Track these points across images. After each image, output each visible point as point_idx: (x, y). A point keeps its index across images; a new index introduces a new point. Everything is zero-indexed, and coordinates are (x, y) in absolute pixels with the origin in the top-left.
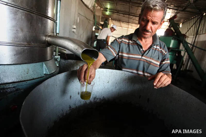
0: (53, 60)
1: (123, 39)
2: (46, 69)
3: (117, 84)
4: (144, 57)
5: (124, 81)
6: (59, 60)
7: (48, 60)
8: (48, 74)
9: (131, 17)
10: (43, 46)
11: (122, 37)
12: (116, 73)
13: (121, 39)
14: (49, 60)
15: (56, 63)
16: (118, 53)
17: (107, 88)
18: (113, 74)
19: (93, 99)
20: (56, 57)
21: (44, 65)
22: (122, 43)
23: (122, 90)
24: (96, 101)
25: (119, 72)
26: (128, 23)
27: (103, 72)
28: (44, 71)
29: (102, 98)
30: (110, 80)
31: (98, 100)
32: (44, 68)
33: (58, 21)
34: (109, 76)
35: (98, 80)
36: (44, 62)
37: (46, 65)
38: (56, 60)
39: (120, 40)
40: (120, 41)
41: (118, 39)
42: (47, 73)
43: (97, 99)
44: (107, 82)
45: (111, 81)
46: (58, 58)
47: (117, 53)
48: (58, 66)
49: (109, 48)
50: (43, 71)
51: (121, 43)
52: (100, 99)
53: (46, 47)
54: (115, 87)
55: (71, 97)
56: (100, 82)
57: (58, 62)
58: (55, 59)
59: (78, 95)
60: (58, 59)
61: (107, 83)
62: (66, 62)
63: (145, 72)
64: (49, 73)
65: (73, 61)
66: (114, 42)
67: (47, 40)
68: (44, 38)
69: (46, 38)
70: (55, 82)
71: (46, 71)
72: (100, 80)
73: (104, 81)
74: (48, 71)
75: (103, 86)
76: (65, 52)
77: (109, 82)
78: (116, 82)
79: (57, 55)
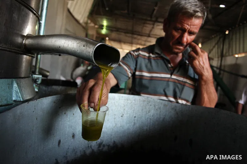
0: (30, 79)
1: (140, 52)
2: (17, 92)
3: (136, 118)
4: (174, 75)
5: (147, 112)
6: (39, 82)
7: (23, 78)
8: (21, 101)
9: (135, 36)
10: (18, 51)
11: (139, 49)
12: (135, 100)
15: (34, 86)
16: (134, 71)
17: (121, 126)
18: (129, 102)
19: (97, 147)
20: (35, 77)
21: (15, 85)
23: (145, 128)
24: (102, 149)
25: (140, 99)
27: (114, 99)
28: (14, 95)
29: (111, 144)
30: (126, 112)
31: (106, 148)
32: (14, 89)
33: (43, 22)
34: (122, 105)
36: (16, 79)
37: (17, 84)
38: (35, 81)
39: (136, 53)
40: (135, 55)
41: (132, 52)
42: (19, 99)
43: (104, 146)
44: (120, 116)
45: (127, 113)
46: (38, 78)
48: (37, 92)
50: (11, 95)
51: (138, 58)
52: (109, 146)
53: (19, 53)
54: (133, 124)
55: (60, 142)
56: (109, 115)
57: (38, 84)
58: (33, 79)
59: (72, 140)
60: (38, 80)
61: (121, 118)
63: (178, 98)
64: (23, 99)
67: (25, 43)
68: (19, 40)
69: (24, 40)
70: (34, 112)
71: (17, 95)
72: (110, 113)
73: (115, 115)
74: (20, 96)
75: (113, 122)
76: (48, 74)
77: (123, 115)
78: (135, 115)
79: (37, 73)
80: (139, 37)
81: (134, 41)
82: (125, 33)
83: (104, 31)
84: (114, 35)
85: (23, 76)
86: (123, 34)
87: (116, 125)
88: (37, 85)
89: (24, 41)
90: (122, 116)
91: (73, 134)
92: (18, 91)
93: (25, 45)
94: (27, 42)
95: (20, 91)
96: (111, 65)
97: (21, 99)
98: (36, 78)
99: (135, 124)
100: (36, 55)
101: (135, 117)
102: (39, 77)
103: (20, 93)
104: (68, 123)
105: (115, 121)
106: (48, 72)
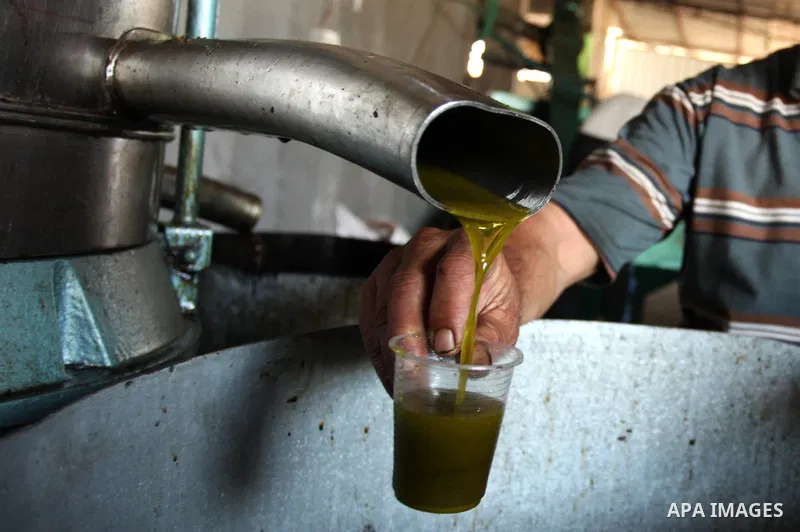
0: (152, 251)
1: (722, 92)
2: (82, 323)
3: (697, 449)
5: (757, 418)
6: (201, 260)
7: (110, 251)
8: (105, 368)
10: (78, 124)
11: (713, 76)
12: (690, 354)
13: (701, 90)
14: (119, 249)
15: (176, 282)
16: (687, 199)
18: (661, 362)
20: (176, 237)
21: (73, 290)
22: (713, 121)
25: (715, 350)
27: (579, 351)
28: (67, 338)
30: (642, 416)
32: (69, 309)
34: (625, 383)
35: (541, 417)
36: (77, 260)
37: (84, 284)
38: (177, 258)
39: (698, 99)
40: (694, 106)
41: (677, 95)
42: (93, 359)
44: (614, 438)
45: (651, 424)
46: (193, 245)
47: (677, 202)
48: (188, 314)
49: (617, 159)
50: (56, 339)
51: (706, 122)
54: (680, 478)
56: (557, 434)
57: (192, 273)
58: (168, 250)
60: (192, 255)
61: (616, 446)
62: (262, 294)
64: (113, 357)
65: (320, 280)
66: (651, 117)
67: (114, 76)
68: (88, 62)
69: (108, 62)
70: (163, 428)
71: (83, 338)
72: (558, 423)
73: (587, 431)
74: (100, 342)
75: (576, 469)
76: (254, 210)
77: (629, 431)
78: (690, 434)
79: (188, 219)
85: (111, 242)
87: (592, 483)
88: (187, 276)
89: (111, 67)
90: (621, 439)
91: (369, 526)
92: (91, 318)
93: (116, 86)
94: (125, 70)
95: (96, 318)
96: (519, 197)
97: (105, 355)
98: (181, 243)
99: (691, 475)
100: (177, 129)
101: (692, 442)
102: (199, 238)
103: (101, 331)
104: (340, 475)
105: (585, 465)
106: (254, 199)
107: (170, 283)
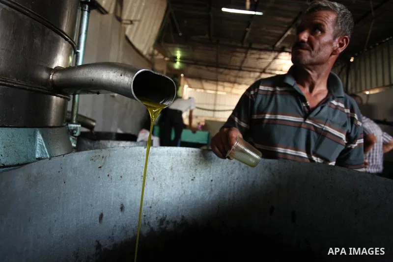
0: (64, 130)
2: (42, 146)
3: (213, 182)
4: (310, 119)
5: (230, 173)
6: (77, 133)
7: (51, 127)
9: (221, 70)
10: (41, 90)
14: (54, 127)
15: (71, 139)
17: (191, 194)
19: (158, 224)
20: (71, 127)
21: (39, 137)
23: (227, 197)
24: (165, 227)
26: (215, 82)
27: (180, 156)
28: (38, 150)
29: (179, 220)
30: (198, 174)
31: (170, 227)
32: (38, 142)
33: (81, 51)
35: (170, 174)
36: (41, 129)
37: (43, 136)
38: (72, 132)
42: (44, 156)
43: (168, 222)
44: (190, 180)
45: (200, 176)
46: (76, 129)
48: (74, 148)
50: (34, 150)
52: (175, 222)
53: (43, 93)
54: (209, 191)
55: (101, 216)
56: (175, 178)
57: (75, 137)
58: (69, 130)
59: (120, 214)
60: (75, 132)
61: (191, 182)
63: (312, 153)
64: (50, 155)
67: (52, 79)
68: (44, 75)
69: (50, 74)
70: (61, 173)
71: (42, 151)
72: (175, 175)
73: (183, 178)
74: (47, 152)
75: (180, 188)
76: (94, 124)
77: (194, 178)
78: (211, 178)
79: (74, 122)
80: (226, 71)
81: (220, 77)
82: (207, 66)
83: (177, 65)
84: (191, 70)
85: (51, 125)
86: (204, 67)
87: (184, 192)
88: (74, 138)
89: (51, 76)
90: (192, 180)
91: (122, 204)
92: (44, 145)
93: (53, 81)
94: (55, 77)
96: (164, 102)
97: (48, 155)
98: (72, 128)
99: (212, 190)
100: (72, 96)
101: (212, 181)
102: (77, 127)
103: (47, 149)
104: (114, 189)
105: (183, 187)
106: (94, 121)
107: (69, 139)
